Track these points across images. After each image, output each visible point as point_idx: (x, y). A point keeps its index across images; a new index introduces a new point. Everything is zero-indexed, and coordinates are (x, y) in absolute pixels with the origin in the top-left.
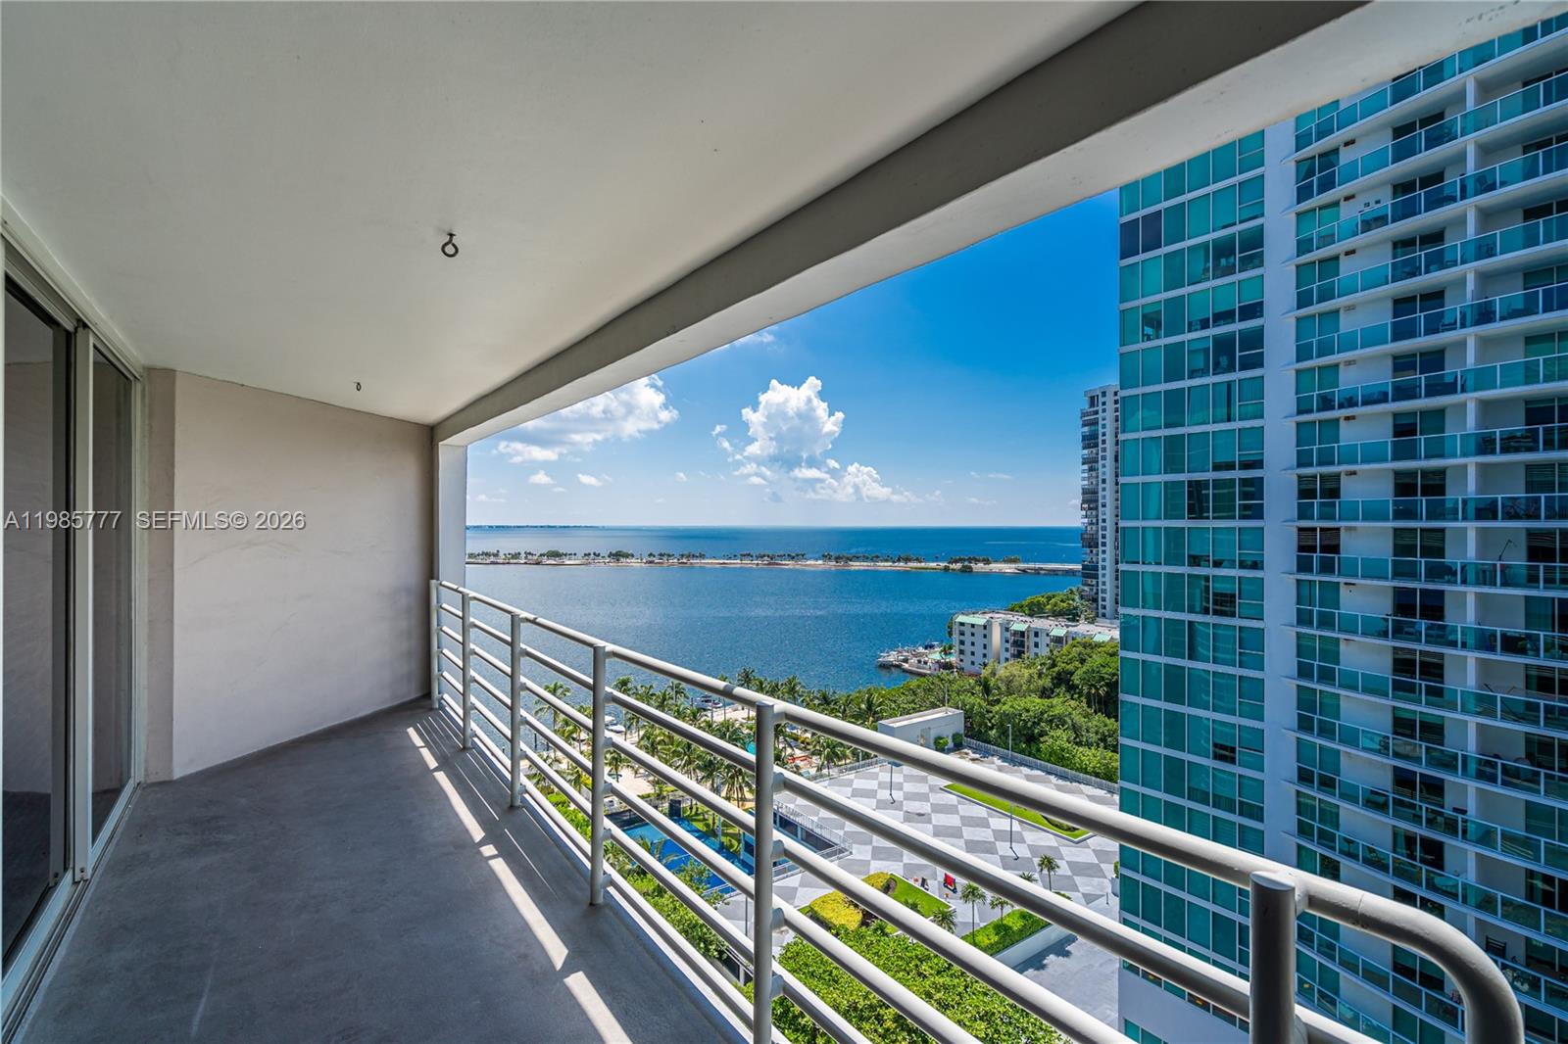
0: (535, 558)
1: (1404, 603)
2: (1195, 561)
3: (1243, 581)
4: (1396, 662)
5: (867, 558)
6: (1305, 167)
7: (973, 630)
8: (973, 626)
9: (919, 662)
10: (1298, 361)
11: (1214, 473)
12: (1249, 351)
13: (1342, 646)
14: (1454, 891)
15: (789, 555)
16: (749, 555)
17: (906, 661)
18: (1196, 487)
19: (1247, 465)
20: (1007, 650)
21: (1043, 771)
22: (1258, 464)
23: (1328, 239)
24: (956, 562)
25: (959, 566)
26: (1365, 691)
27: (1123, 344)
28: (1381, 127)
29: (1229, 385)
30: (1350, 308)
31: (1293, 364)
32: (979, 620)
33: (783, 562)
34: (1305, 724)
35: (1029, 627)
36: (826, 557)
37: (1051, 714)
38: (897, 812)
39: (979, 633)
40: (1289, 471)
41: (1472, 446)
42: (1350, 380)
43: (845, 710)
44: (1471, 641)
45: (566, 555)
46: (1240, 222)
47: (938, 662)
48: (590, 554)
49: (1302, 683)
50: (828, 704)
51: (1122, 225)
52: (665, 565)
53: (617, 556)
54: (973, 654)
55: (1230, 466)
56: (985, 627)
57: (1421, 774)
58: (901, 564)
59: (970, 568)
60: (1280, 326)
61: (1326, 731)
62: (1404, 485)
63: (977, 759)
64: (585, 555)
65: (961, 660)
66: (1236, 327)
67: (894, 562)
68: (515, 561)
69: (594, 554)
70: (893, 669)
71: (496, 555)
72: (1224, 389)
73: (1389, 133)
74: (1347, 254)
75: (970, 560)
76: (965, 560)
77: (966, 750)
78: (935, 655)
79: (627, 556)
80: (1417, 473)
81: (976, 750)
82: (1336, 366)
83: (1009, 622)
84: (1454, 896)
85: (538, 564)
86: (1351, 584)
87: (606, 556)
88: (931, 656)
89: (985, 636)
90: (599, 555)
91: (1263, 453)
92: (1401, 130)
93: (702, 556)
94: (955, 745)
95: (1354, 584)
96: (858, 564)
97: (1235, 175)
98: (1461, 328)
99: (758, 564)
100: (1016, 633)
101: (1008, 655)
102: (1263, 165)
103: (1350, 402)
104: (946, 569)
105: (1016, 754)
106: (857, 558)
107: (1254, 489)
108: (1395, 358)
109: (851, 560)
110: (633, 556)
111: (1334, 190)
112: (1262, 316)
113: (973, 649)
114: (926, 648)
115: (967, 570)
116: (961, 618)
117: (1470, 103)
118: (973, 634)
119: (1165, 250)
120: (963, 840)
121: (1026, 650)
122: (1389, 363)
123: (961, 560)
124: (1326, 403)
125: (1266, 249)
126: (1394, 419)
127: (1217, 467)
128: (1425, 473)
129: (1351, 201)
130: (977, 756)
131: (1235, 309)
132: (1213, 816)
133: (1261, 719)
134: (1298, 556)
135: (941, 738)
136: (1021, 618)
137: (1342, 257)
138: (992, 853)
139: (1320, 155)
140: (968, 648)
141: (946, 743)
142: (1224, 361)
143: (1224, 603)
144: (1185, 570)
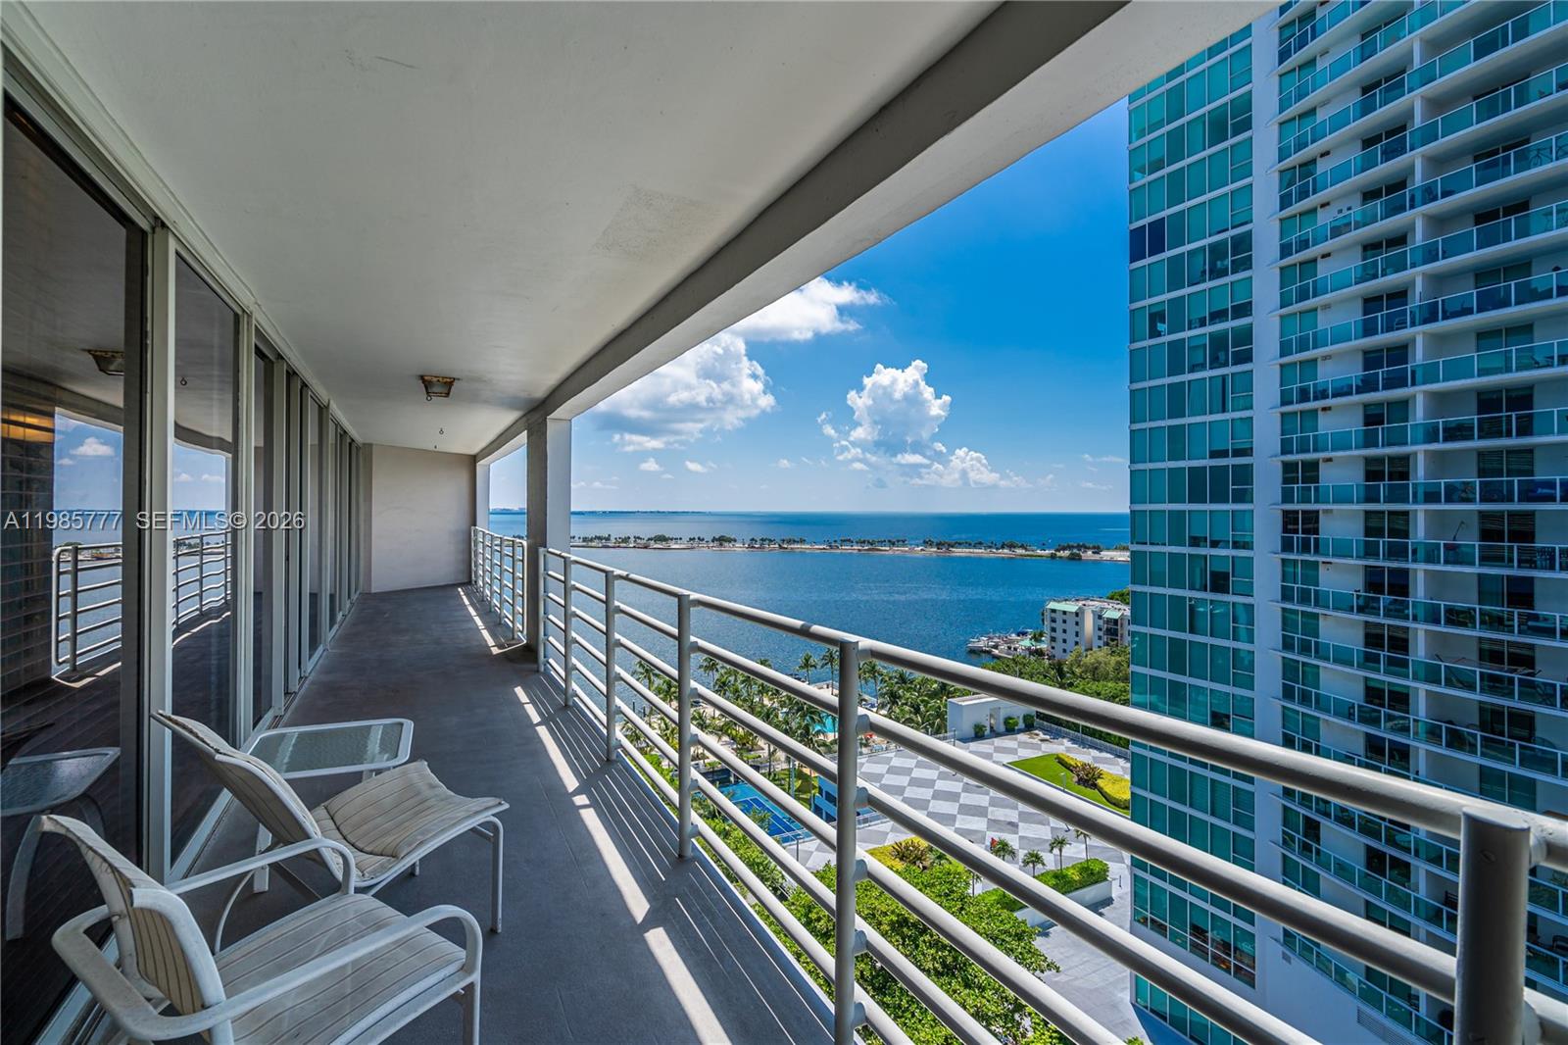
0: (642, 542)
1: (1374, 581)
2: (1195, 542)
3: (1237, 561)
4: (1367, 636)
5: (970, 544)
6: (1288, 175)
7: (1065, 617)
8: (1065, 613)
9: (1009, 648)
10: (1282, 356)
11: (1211, 460)
12: (1239, 348)
13: (1322, 622)
14: (1406, 845)
15: (889, 541)
16: (849, 540)
17: (996, 647)
18: (1196, 473)
19: (1238, 453)
20: (1100, 638)
21: (1112, 754)
22: (1247, 452)
23: (1304, 244)
24: (1064, 549)
25: (1067, 553)
26: (1336, 661)
27: (1133, 341)
28: (1353, 139)
29: (1224, 378)
30: (1327, 307)
31: (1276, 359)
32: (1071, 607)
33: (883, 548)
34: (1288, 694)
35: (1123, 614)
36: (928, 543)
37: (1123, 698)
38: (957, 783)
39: (1071, 620)
40: (1274, 459)
41: (1420, 435)
42: (1327, 375)
43: (920, 688)
44: (1421, 615)
45: (672, 539)
46: (1233, 228)
47: (1029, 649)
48: (694, 539)
49: (1286, 655)
50: (905, 683)
51: (1131, 231)
52: (766, 550)
53: (721, 540)
54: (1065, 641)
55: (1223, 454)
56: (1077, 614)
57: (1389, 740)
58: (1006, 551)
59: (1079, 555)
60: (1266, 325)
61: (1305, 699)
62: (1373, 471)
63: (1047, 740)
64: (691, 539)
65: (1053, 648)
66: (1229, 325)
67: (997, 549)
68: (624, 545)
69: (699, 538)
70: (983, 655)
71: (608, 539)
72: (1220, 380)
73: (1359, 144)
74: (1324, 256)
75: (1079, 547)
76: (1073, 547)
77: (1037, 732)
78: (1026, 642)
79: (729, 540)
80: (1384, 460)
81: (1046, 731)
82: (1315, 360)
83: (1102, 609)
84: (1407, 850)
85: (646, 548)
86: (1328, 563)
87: (710, 540)
88: (1022, 643)
89: (1077, 624)
90: (703, 540)
91: (1252, 442)
92: (1368, 142)
93: (802, 541)
94: (1026, 726)
95: (1330, 563)
96: (960, 550)
97: (1227, 185)
98: (1411, 326)
99: (859, 550)
100: (1109, 621)
101: (1101, 643)
102: (1251, 175)
103: (1322, 395)
104: (1053, 556)
105: (1086, 737)
106: (959, 544)
107: (1244, 474)
108: (1366, 353)
109: (952, 547)
110: (735, 541)
111: (1308, 199)
112: (1251, 315)
113: (1064, 636)
114: (1019, 636)
115: (1075, 558)
116: (1052, 605)
117: (1418, 122)
118: (1064, 622)
119: (1168, 254)
120: (1017, 812)
121: (1119, 638)
122: (1360, 358)
123: (1070, 547)
124: (1304, 396)
125: (1254, 253)
126: (1365, 411)
127: (1214, 454)
128: (1392, 459)
129: (1327, 207)
130: (1048, 737)
131: (1227, 309)
132: (1211, 779)
133: (1252, 688)
134: (1282, 537)
135: (1011, 718)
136: (1115, 606)
137: (1319, 260)
138: (1044, 825)
139: (1300, 166)
140: (1059, 635)
141: (1017, 724)
142: (1222, 356)
143: (1219, 582)
144: (1186, 550)
